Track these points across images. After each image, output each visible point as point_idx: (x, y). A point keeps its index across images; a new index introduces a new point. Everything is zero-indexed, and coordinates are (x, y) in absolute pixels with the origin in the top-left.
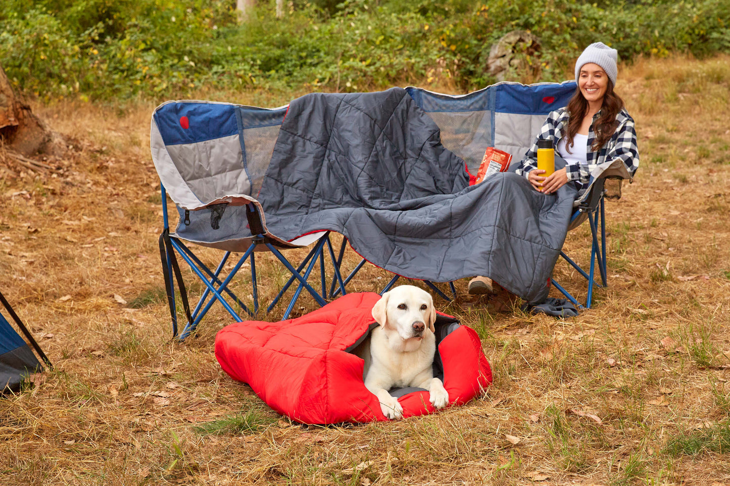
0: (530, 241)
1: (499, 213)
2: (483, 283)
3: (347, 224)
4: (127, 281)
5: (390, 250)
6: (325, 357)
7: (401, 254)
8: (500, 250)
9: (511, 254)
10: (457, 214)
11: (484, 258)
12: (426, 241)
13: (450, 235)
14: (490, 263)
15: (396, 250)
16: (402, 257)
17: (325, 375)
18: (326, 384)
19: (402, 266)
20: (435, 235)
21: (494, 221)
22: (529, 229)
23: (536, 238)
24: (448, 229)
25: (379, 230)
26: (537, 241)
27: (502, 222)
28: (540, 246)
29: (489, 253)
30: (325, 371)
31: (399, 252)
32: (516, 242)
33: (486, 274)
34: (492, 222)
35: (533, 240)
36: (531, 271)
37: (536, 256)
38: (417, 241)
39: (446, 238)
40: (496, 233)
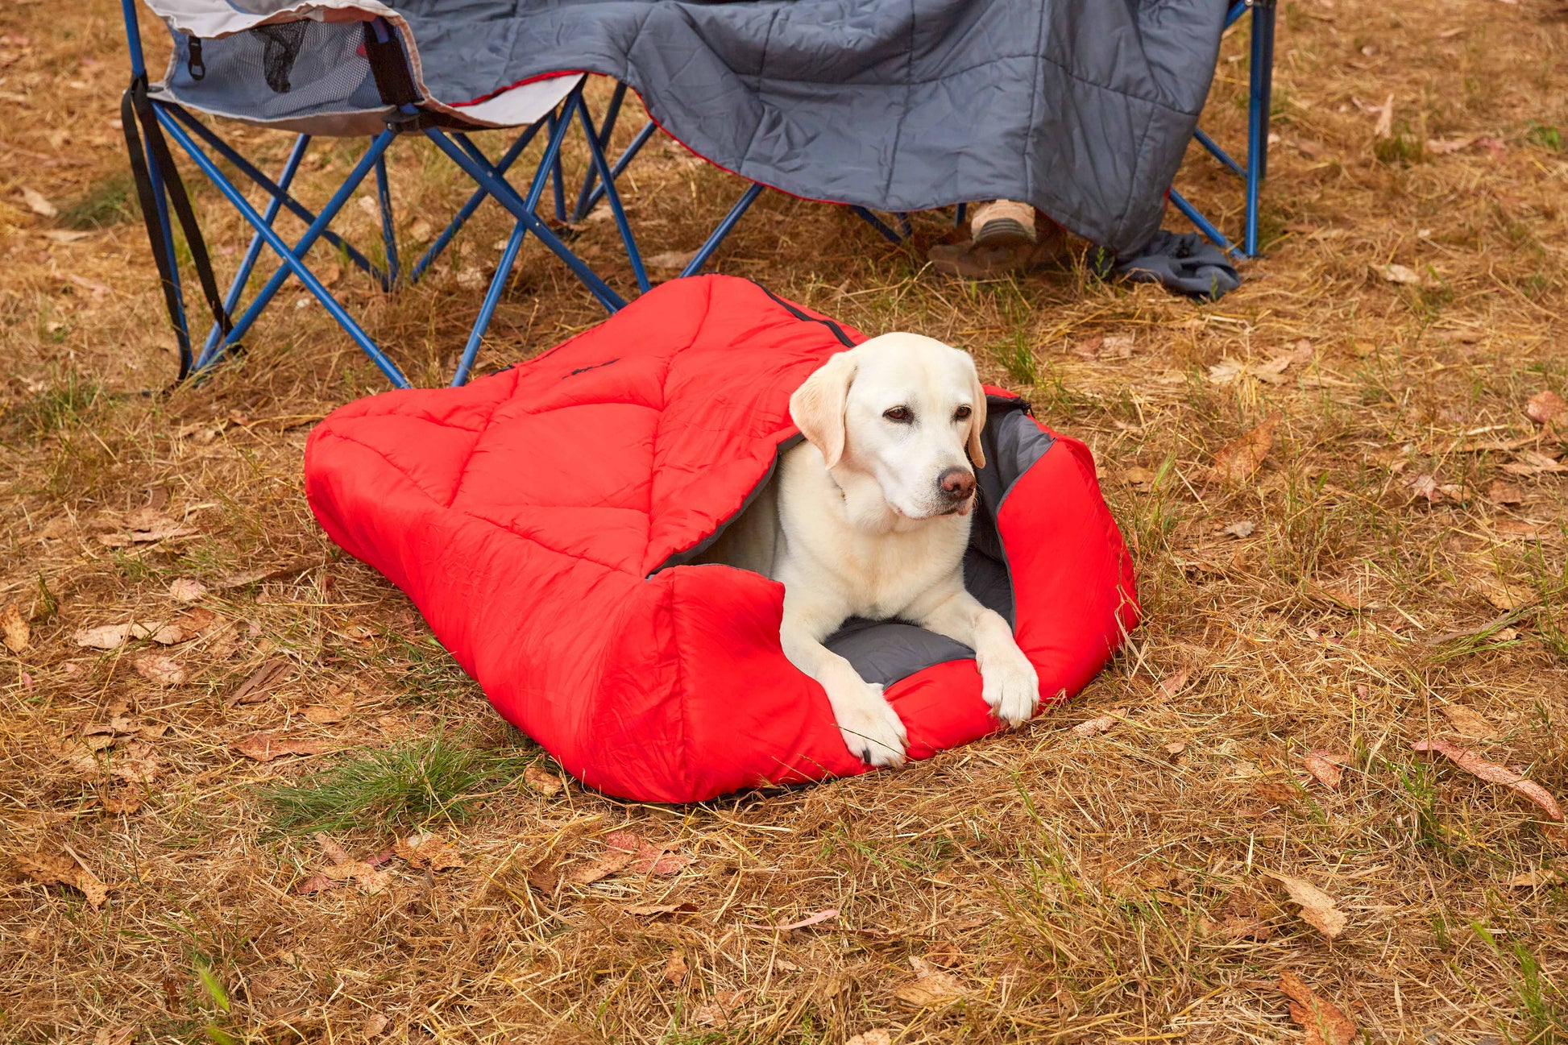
0: (1125, 93)
1: (1046, 17)
2: (1017, 225)
3: (634, 50)
4: (57, 138)
5: (751, 120)
6: (670, 595)
7: (780, 129)
8: (1050, 123)
9: (1076, 132)
10: (930, 19)
11: (1015, 149)
12: (844, 90)
13: (909, 75)
14: (1029, 162)
15: (766, 119)
16: (783, 137)
17: (671, 654)
18: (679, 680)
19: (784, 164)
20: (869, 74)
21: (1034, 42)
22: (1122, 61)
23: (1142, 80)
24: (903, 59)
25: (720, 64)
26: (1142, 92)
27: (1054, 43)
28: (1149, 105)
29: (1025, 133)
30: (673, 640)
31: (774, 124)
32: (1087, 94)
33: (1021, 194)
34: (1029, 45)
35: (1131, 90)
36: (1124, 173)
37: (1138, 132)
38: (822, 91)
39: (898, 82)
40: (1040, 77)
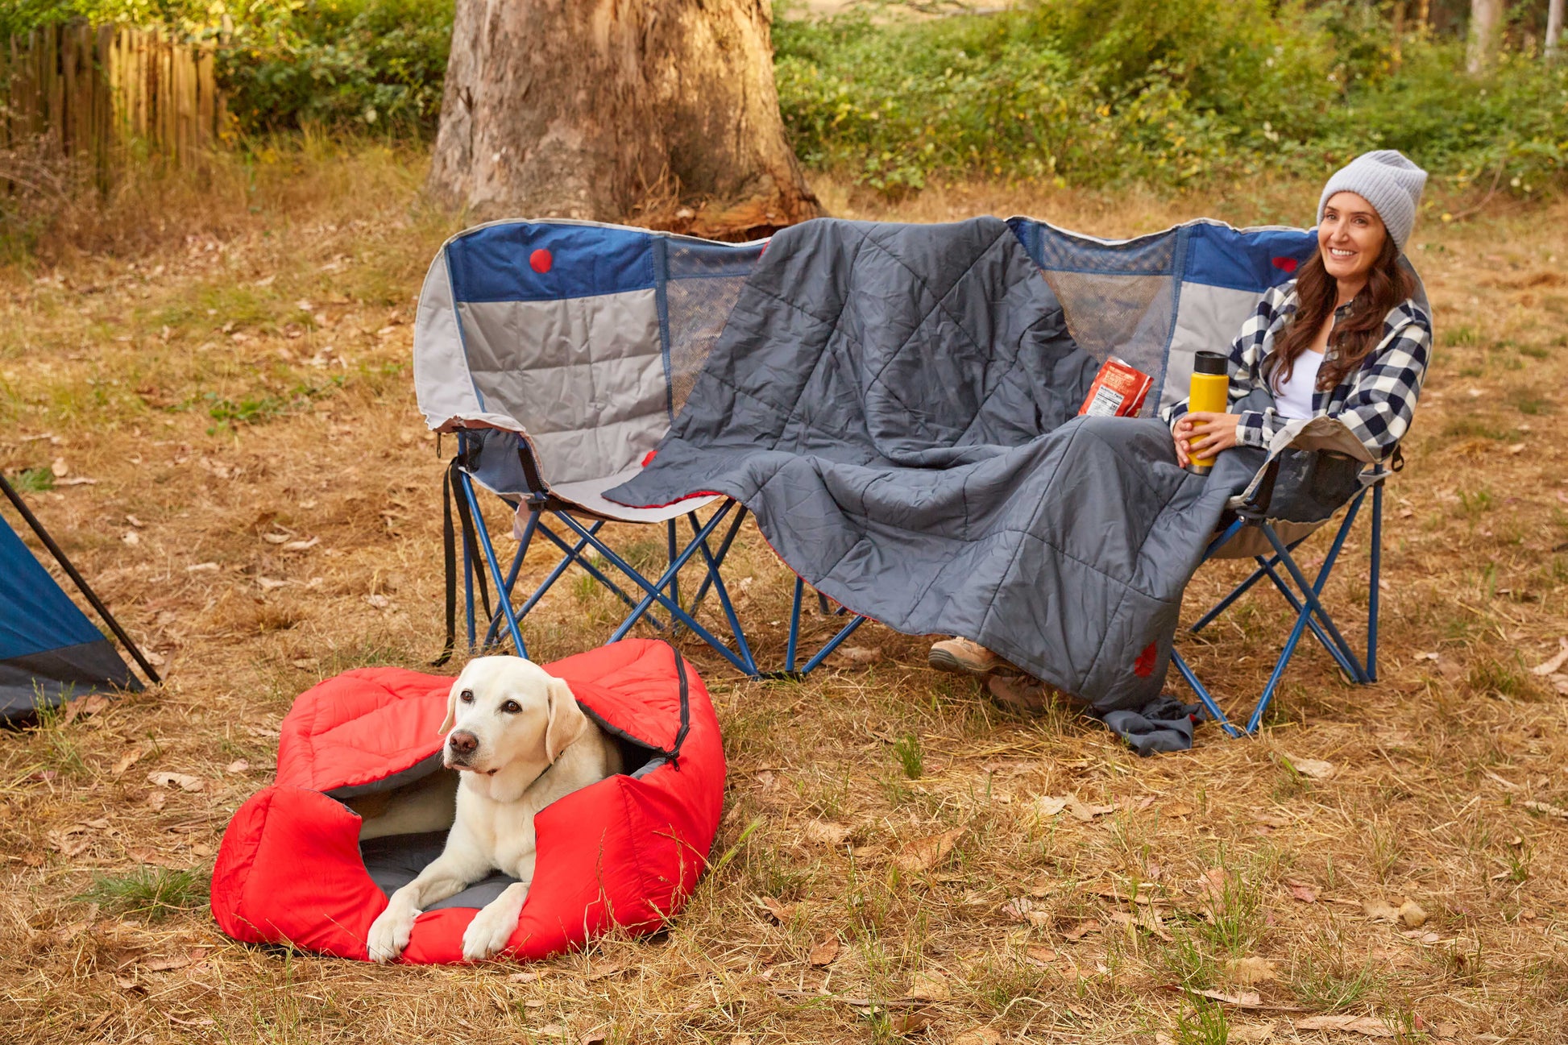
0: (1106, 573)
1: (1046, 499)
3: (767, 486)
5: (841, 549)
6: (268, 800)
7: (863, 561)
8: (1022, 585)
9: (1052, 598)
10: (977, 493)
11: (981, 598)
12: (920, 538)
13: (964, 533)
14: (991, 611)
15: (854, 550)
16: (861, 567)
17: (255, 839)
18: (253, 856)
19: (854, 586)
20: (939, 528)
21: (1026, 521)
22: (1106, 548)
23: (1119, 566)
24: (961, 521)
25: (829, 501)
26: (1119, 576)
27: (1044, 524)
28: (1122, 588)
29: (996, 589)
30: (260, 829)
31: (859, 555)
32: (1074, 570)
33: (972, 634)
34: (1022, 524)
35: (1111, 572)
36: (1093, 638)
37: (1111, 607)
38: (904, 535)
39: (956, 538)
40: (1021, 549)
